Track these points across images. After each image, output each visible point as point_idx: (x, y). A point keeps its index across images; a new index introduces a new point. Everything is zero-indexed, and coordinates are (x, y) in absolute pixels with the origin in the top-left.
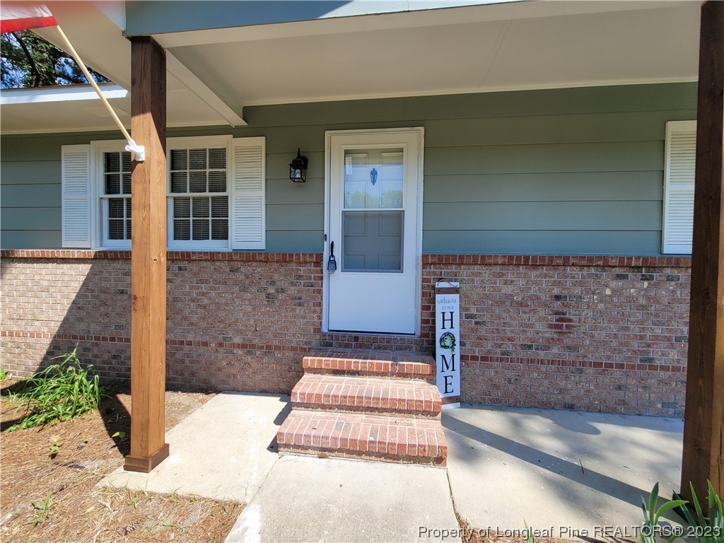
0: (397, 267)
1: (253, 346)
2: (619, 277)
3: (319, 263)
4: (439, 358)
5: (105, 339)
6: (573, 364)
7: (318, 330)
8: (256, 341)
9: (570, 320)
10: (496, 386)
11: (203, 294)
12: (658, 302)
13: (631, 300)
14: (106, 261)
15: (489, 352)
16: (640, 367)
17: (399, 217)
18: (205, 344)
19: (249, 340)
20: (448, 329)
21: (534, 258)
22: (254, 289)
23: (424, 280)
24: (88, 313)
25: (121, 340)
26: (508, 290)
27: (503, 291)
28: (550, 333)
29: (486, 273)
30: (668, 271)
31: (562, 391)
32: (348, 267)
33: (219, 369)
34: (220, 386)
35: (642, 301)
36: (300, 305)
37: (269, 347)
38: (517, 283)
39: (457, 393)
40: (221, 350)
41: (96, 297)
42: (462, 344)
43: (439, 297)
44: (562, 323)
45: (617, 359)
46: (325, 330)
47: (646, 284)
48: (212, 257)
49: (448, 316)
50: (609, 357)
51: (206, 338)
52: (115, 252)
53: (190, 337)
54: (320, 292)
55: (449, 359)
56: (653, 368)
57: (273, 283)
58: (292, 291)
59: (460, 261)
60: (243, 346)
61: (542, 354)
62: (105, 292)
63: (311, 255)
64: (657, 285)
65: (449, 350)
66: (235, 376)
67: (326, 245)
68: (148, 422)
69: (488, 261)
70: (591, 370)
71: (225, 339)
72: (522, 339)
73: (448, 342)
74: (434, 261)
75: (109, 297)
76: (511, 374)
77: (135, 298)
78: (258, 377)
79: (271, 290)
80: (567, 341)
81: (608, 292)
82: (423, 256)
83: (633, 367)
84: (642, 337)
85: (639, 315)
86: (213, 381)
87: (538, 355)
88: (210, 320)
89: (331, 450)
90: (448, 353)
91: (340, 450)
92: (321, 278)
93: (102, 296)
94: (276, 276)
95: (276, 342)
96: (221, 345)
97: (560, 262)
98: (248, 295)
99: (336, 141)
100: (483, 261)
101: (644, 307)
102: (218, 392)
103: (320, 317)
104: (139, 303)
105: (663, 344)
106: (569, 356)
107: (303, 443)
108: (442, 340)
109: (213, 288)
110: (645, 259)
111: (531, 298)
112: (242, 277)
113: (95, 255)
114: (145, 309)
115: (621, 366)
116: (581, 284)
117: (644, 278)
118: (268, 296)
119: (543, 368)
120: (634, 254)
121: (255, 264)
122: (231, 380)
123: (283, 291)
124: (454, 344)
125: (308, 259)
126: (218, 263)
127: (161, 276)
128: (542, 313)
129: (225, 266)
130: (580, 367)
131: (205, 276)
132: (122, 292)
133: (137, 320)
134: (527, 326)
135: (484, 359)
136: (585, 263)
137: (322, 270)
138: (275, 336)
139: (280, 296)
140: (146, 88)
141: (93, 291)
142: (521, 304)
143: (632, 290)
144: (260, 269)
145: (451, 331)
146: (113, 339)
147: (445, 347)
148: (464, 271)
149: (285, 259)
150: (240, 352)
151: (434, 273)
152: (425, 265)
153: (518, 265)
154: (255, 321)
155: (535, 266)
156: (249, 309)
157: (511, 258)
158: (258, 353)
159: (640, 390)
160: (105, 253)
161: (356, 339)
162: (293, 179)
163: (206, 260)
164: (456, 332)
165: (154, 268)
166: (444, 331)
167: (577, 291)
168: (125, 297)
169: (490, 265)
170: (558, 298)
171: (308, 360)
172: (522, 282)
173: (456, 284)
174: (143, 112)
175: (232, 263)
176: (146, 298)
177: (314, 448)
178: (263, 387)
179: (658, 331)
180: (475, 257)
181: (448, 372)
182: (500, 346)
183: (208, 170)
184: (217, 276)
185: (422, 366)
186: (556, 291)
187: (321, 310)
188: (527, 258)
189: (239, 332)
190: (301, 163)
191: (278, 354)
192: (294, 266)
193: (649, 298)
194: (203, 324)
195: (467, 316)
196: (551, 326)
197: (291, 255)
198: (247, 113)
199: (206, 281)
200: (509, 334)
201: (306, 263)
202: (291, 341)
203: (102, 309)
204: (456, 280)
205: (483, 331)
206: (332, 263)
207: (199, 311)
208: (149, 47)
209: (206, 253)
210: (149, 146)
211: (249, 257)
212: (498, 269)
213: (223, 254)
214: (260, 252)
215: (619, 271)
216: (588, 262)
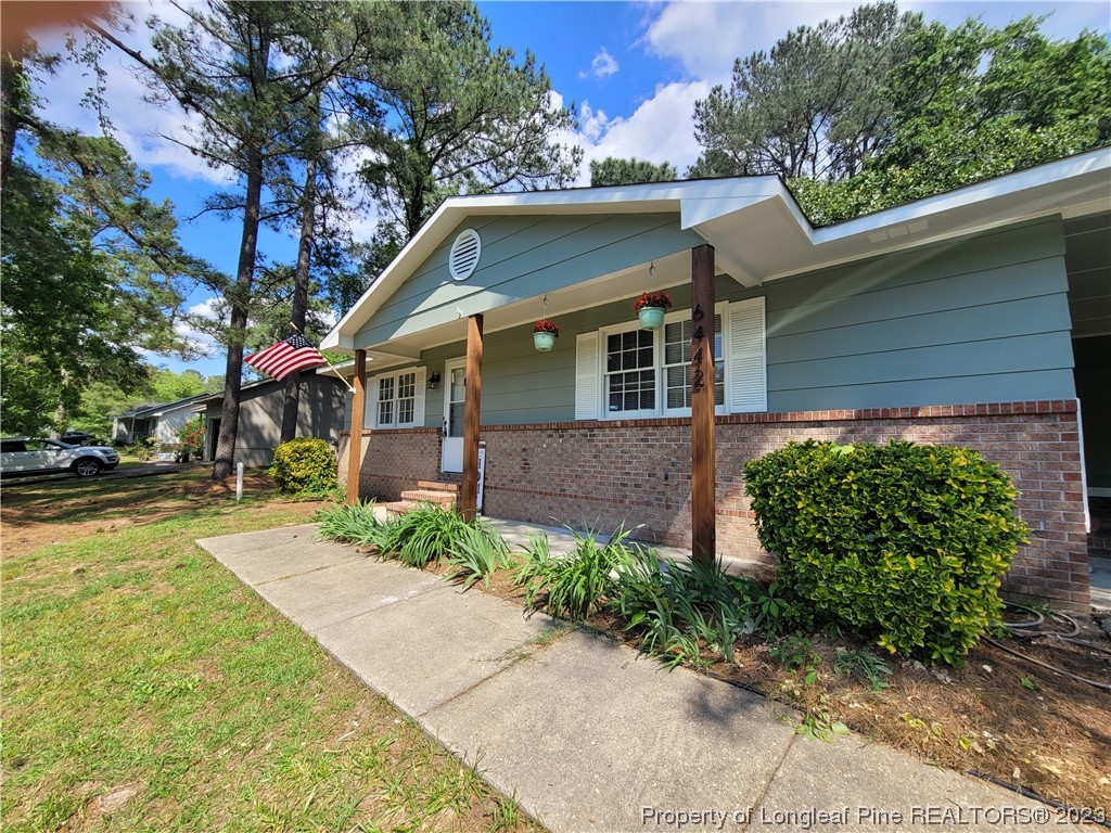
1: (416, 480)
2: (550, 436)
3: (439, 433)
5: (372, 475)
6: (531, 492)
7: (437, 471)
8: (417, 476)
9: (529, 464)
10: (499, 506)
11: (402, 451)
12: (566, 452)
13: (555, 450)
14: (377, 434)
15: (497, 484)
16: (560, 495)
19: (414, 476)
21: (512, 426)
22: (417, 448)
24: (368, 462)
26: (505, 445)
27: (503, 446)
28: (521, 473)
29: (496, 436)
30: (570, 431)
31: (526, 510)
32: (451, 434)
35: (559, 451)
36: (431, 456)
38: (509, 442)
40: (406, 481)
41: (371, 454)
42: (486, 479)
44: (526, 466)
45: (549, 490)
46: (442, 469)
47: (561, 440)
48: (405, 431)
50: (545, 488)
51: (402, 475)
53: (396, 475)
54: (440, 449)
56: (565, 496)
57: (423, 445)
58: (429, 448)
59: (485, 429)
60: (413, 479)
61: (518, 486)
62: (373, 451)
63: (436, 429)
64: (565, 441)
67: (444, 423)
69: (495, 429)
70: (538, 496)
71: (407, 475)
72: (510, 478)
75: (375, 454)
76: (505, 498)
79: (422, 448)
80: (528, 477)
81: (545, 446)
83: (556, 495)
84: (560, 475)
85: (558, 460)
87: (516, 486)
88: (403, 465)
92: (441, 442)
93: (373, 453)
94: (424, 441)
95: (423, 477)
96: (406, 479)
97: (523, 428)
98: (415, 451)
99: (448, 365)
101: (560, 455)
103: (440, 464)
105: (569, 480)
106: (529, 487)
109: (405, 448)
111: (513, 450)
112: (415, 441)
115: (551, 494)
116: (533, 441)
117: (562, 436)
118: (421, 452)
119: (518, 495)
120: (553, 421)
121: (419, 434)
123: (425, 449)
125: (436, 431)
126: (407, 435)
128: (518, 460)
129: (410, 436)
130: (533, 493)
131: (402, 441)
132: (378, 451)
134: (511, 468)
135: (495, 488)
136: (533, 427)
137: (440, 437)
138: (423, 474)
139: (425, 452)
141: (370, 450)
142: (510, 455)
143: (555, 444)
144: (421, 437)
148: (488, 435)
149: (429, 431)
150: (412, 483)
153: (508, 431)
155: (514, 431)
156: (415, 459)
157: (503, 426)
159: (560, 510)
161: (449, 476)
162: (434, 388)
167: (532, 445)
169: (497, 431)
170: (524, 450)
173: (484, 443)
175: (414, 434)
180: (491, 427)
182: (501, 480)
184: (406, 441)
186: (523, 446)
187: (441, 460)
188: (510, 426)
189: (412, 472)
190: (438, 379)
192: (430, 435)
193: (562, 450)
194: (401, 468)
195: (488, 462)
196: (521, 468)
198: (420, 354)
200: (504, 473)
203: (373, 460)
204: (485, 440)
205: (495, 471)
206: (445, 433)
211: (416, 431)
212: (501, 433)
213: (409, 429)
214: (423, 428)
215: (549, 432)
216: (535, 427)
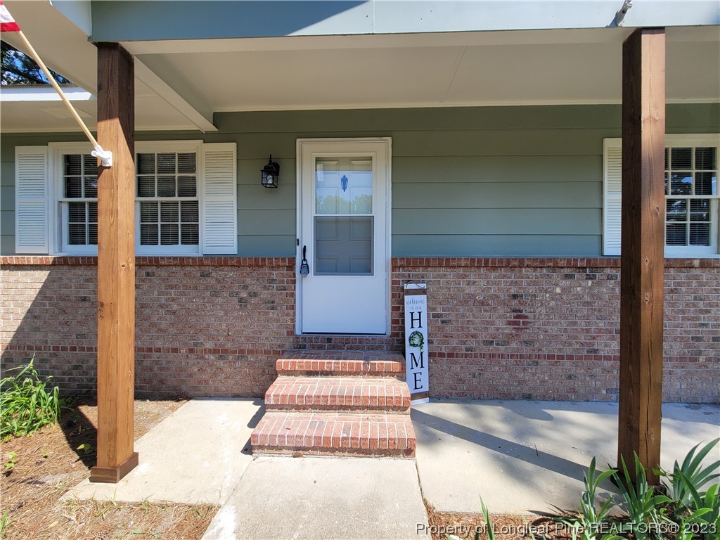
0: (368, 269)
1: (226, 351)
2: (567, 277)
3: (291, 267)
4: (408, 356)
5: (64, 349)
6: (530, 357)
7: (291, 333)
8: (229, 346)
9: (526, 317)
10: (461, 381)
11: (173, 300)
12: (600, 299)
13: (578, 297)
14: (65, 267)
15: (454, 348)
16: (587, 358)
17: (369, 222)
18: (175, 350)
19: (221, 345)
20: (416, 328)
21: (494, 261)
22: (225, 294)
23: (393, 282)
24: (45, 322)
25: (82, 349)
26: (471, 290)
27: (467, 291)
28: (508, 330)
29: (451, 275)
30: (608, 271)
31: (520, 382)
32: (320, 270)
33: (190, 376)
34: (191, 393)
35: (587, 298)
36: (273, 309)
37: (242, 351)
38: (479, 284)
39: (426, 389)
40: (192, 356)
41: (55, 305)
42: (430, 342)
43: (407, 298)
44: (519, 320)
45: (568, 351)
46: (298, 332)
47: (590, 283)
48: (182, 262)
49: (416, 316)
50: (560, 350)
51: (176, 345)
52: (77, 258)
53: (159, 344)
54: (293, 295)
55: (417, 357)
56: (598, 358)
57: (245, 287)
58: (265, 294)
59: (427, 263)
60: (215, 351)
61: (502, 349)
62: (65, 300)
63: (283, 259)
64: (599, 284)
65: (418, 348)
66: (206, 382)
67: (299, 249)
68: (116, 431)
69: (452, 263)
70: (545, 362)
71: (195, 344)
72: (484, 336)
73: (417, 341)
74: (404, 264)
75: (69, 304)
76: (474, 369)
77: (102, 305)
78: (231, 382)
79: (244, 295)
80: (524, 336)
81: (558, 290)
82: (392, 259)
83: (580, 358)
84: (588, 331)
85: (585, 311)
86: (184, 388)
87: (499, 349)
88: (180, 326)
89: (305, 449)
90: (416, 351)
91: (314, 448)
92: (294, 282)
93: (62, 304)
94: (248, 280)
95: (249, 346)
96: (191, 351)
97: (516, 263)
98: (220, 300)
99: (307, 149)
100: (448, 263)
101: (588, 303)
102: (188, 398)
103: (293, 320)
104: (106, 310)
105: (606, 336)
106: (525, 350)
107: (277, 443)
108: (411, 339)
109: (183, 294)
110: (589, 261)
111: (491, 297)
112: (213, 282)
113: (54, 261)
114: (113, 316)
115: (570, 357)
116: (535, 283)
117: (589, 278)
118: (241, 300)
119: (503, 362)
120: (579, 256)
121: (227, 268)
122: (202, 386)
123: (255, 295)
124: (422, 343)
125: (280, 263)
126: (188, 268)
127: (129, 282)
128: (501, 312)
129: (196, 271)
130: (535, 360)
131: (174, 281)
132: (84, 299)
133: (104, 326)
134: (488, 323)
135: (450, 355)
136: (538, 264)
137: (294, 274)
138: (248, 340)
139: (253, 300)
140: (114, 94)
141: (51, 299)
142: (482, 303)
143: (579, 289)
144: (231, 274)
145: (419, 330)
146: (74, 349)
147: (414, 345)
148: (431, 273)
149: (257, 263)
150: (212, 357)
151: (403, 276)
152: (394, 268)
153: (479, 267)
154: (227, 325)
155: (494, 268)
156: (221, 313)
157: (473, 260)
158: (231, 357)
159: (587, 378)
160: (65, 259)
161: (329, 340)
162: (265, 185)
163: (175, 265)
164: (424, 331)
165: (122, 274)
166: (413, 330)
167: (532, 290)
168: (87, 304)
169: (455, 267)
170: (515, 296)
171: (282, 363)
172: (483, 283)
173: (423, 286)
174: (110, 117)
175: (203, 268)
176: (114, 305)
177: (289, 448)
178: (236, 391)
179: (601, 324)
180: (441, 260)
181: (417, 369)
182: (464, 343)
183: (177, 175)
184: (187, 281)
185: (393, 365)
186: (513, 290)
187: (294, 313)
188: (487, 261)
189: (211, 337)
190: (273, 169)
191: (251, 358)
192: (267, 270)
193: (593, 296)
194: (173, 330)
195: (433, 315)
196: (509, 323)
197: (264, 260)
198: (218, 118)
199: (176, 287)
200: (473, 331)
201: (278, 267)
202: (264, 345)
203: (61, 318)
204: (423, 282)
205: (448, 329)
206: (305, 268)
207: (168, 316)
208: (116, 54)
209: (175, 258)
210: (116, 152)
211: (220, 261)
212: (461, 271)
213: (194, 259)
214: (232, 256)
215: (567, 271)
216: (540, 264)
